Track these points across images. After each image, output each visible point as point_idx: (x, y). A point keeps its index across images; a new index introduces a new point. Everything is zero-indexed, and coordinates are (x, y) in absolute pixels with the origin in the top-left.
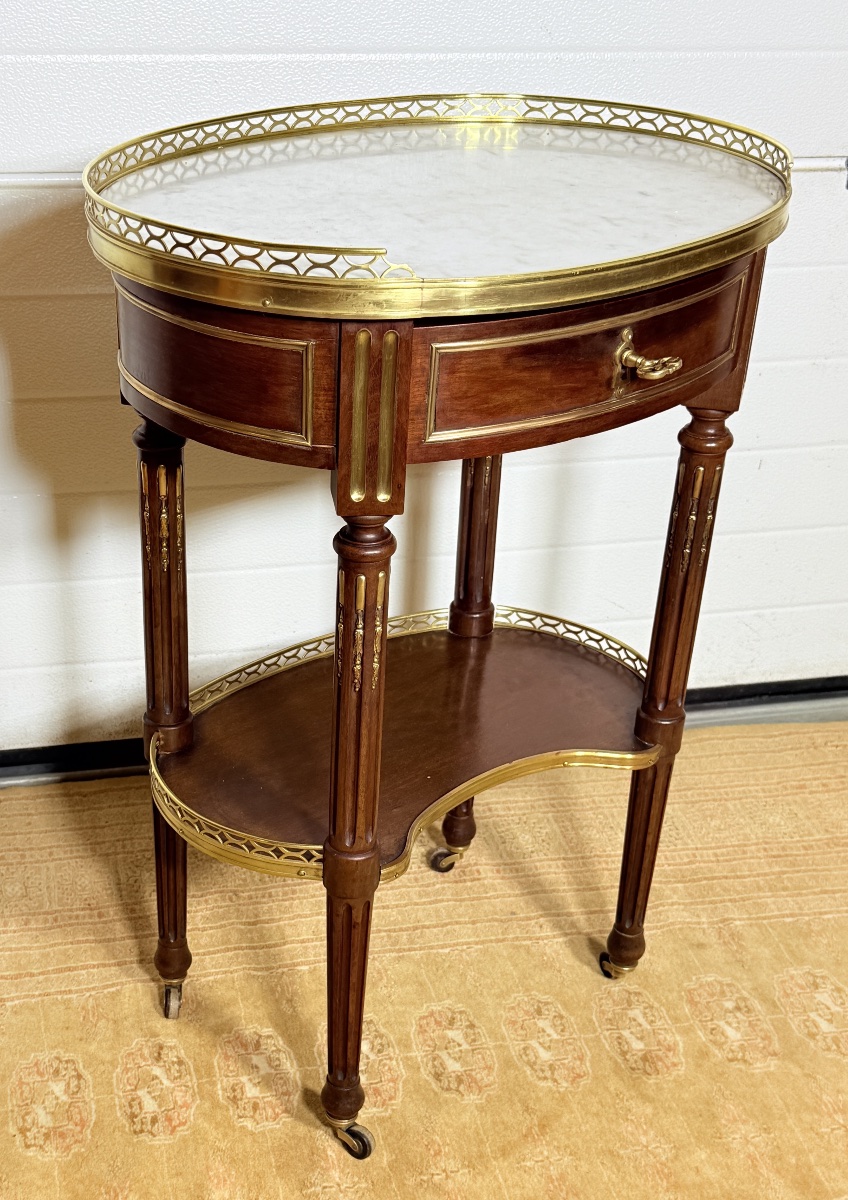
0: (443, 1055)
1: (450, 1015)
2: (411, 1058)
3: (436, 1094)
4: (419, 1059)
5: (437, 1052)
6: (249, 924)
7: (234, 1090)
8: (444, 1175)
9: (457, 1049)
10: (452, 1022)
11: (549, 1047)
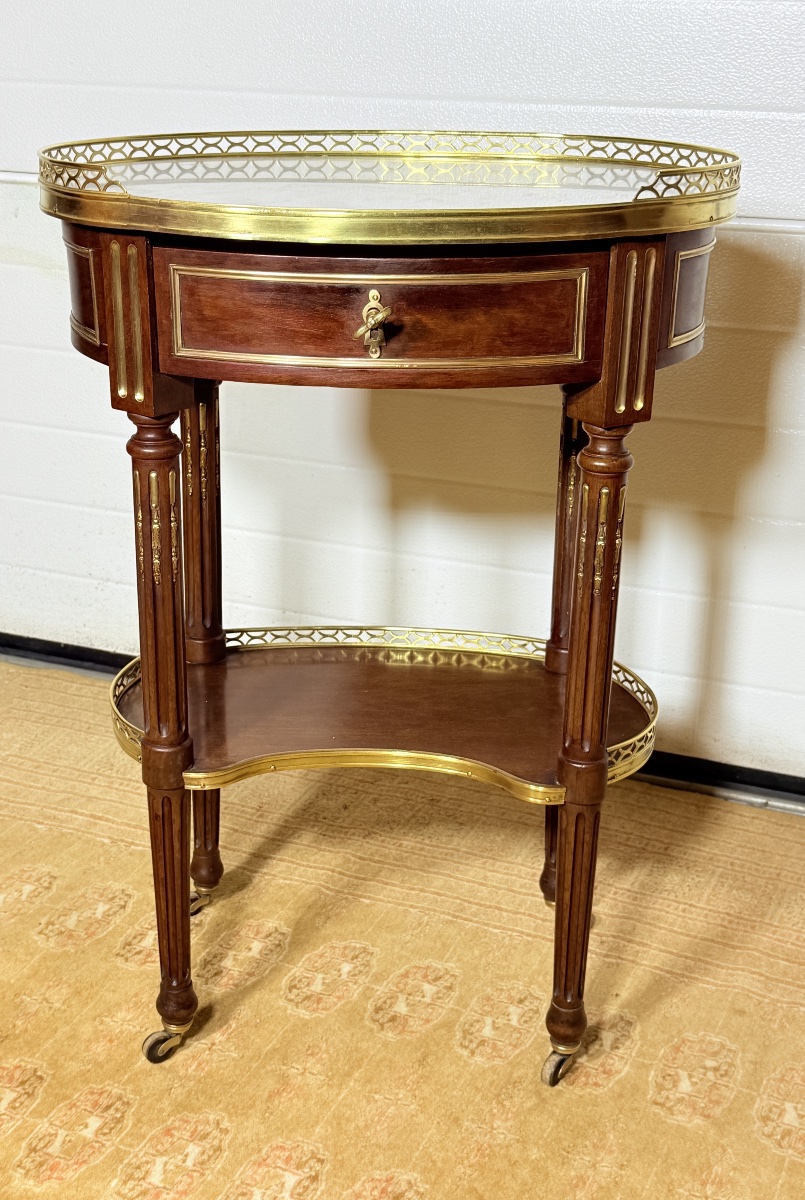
0: (402, 998)
1: (441, 973)
2: (373, 989)
3: (362, 1019)
4: (379, 992)
5: (399, 994)
6: (360, 858)
7: (215, 957)
8: (301, 1071)
9: (418, 998)
10: (436, 979)
11: (498, 1028)
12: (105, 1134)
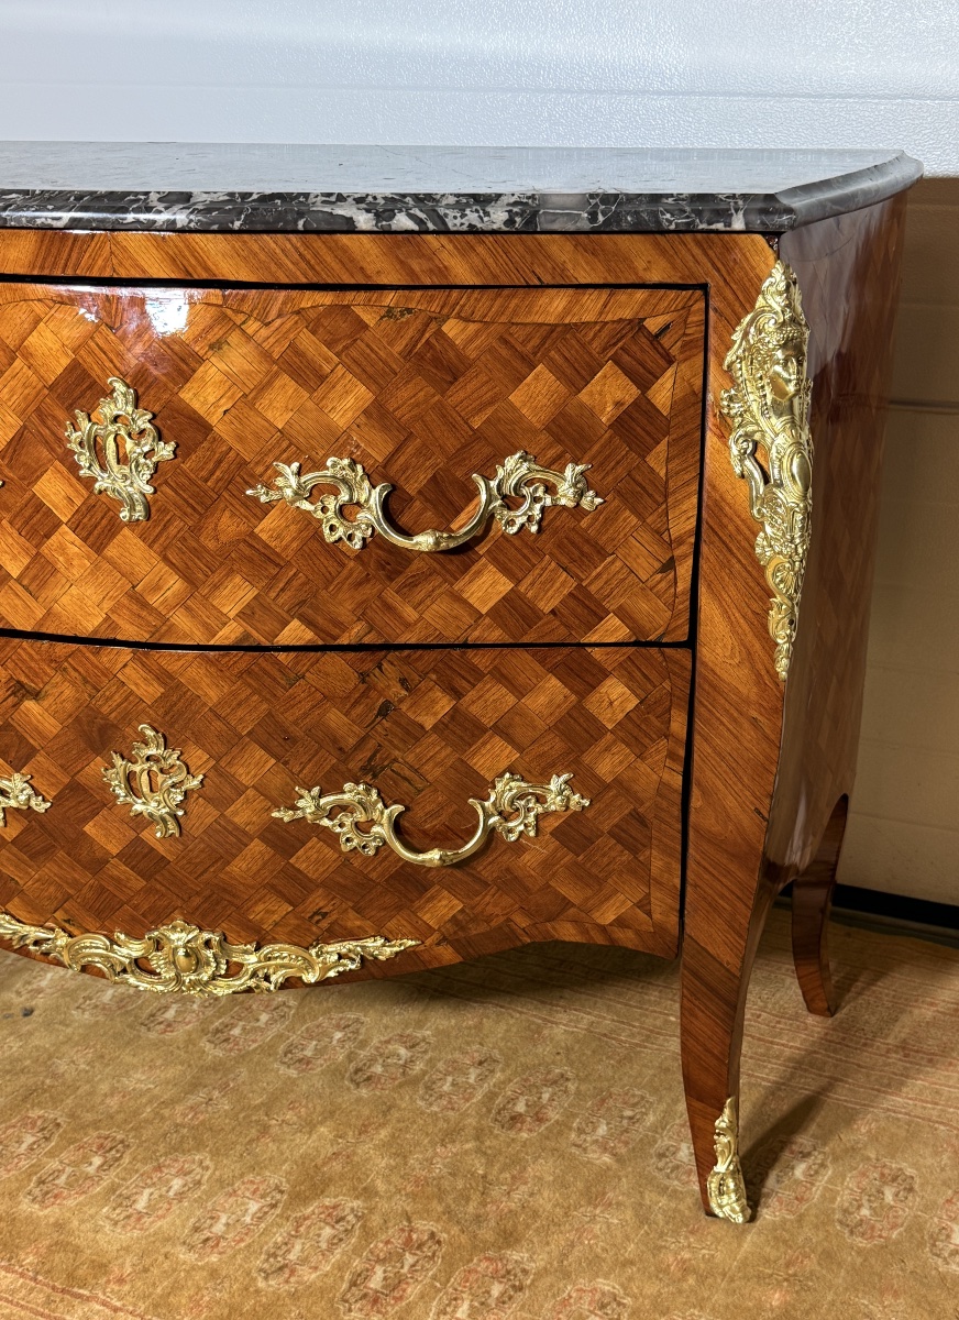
0: (380, 1060)
1: (418, 1041)
2: (357, 1053)
3: (343, 1078)
4: (361, 1056)
5: (378, 1057)
8: (280, 1122)
9: (394, 1061)
11: (456, 1085)
12: (104, 1170)
